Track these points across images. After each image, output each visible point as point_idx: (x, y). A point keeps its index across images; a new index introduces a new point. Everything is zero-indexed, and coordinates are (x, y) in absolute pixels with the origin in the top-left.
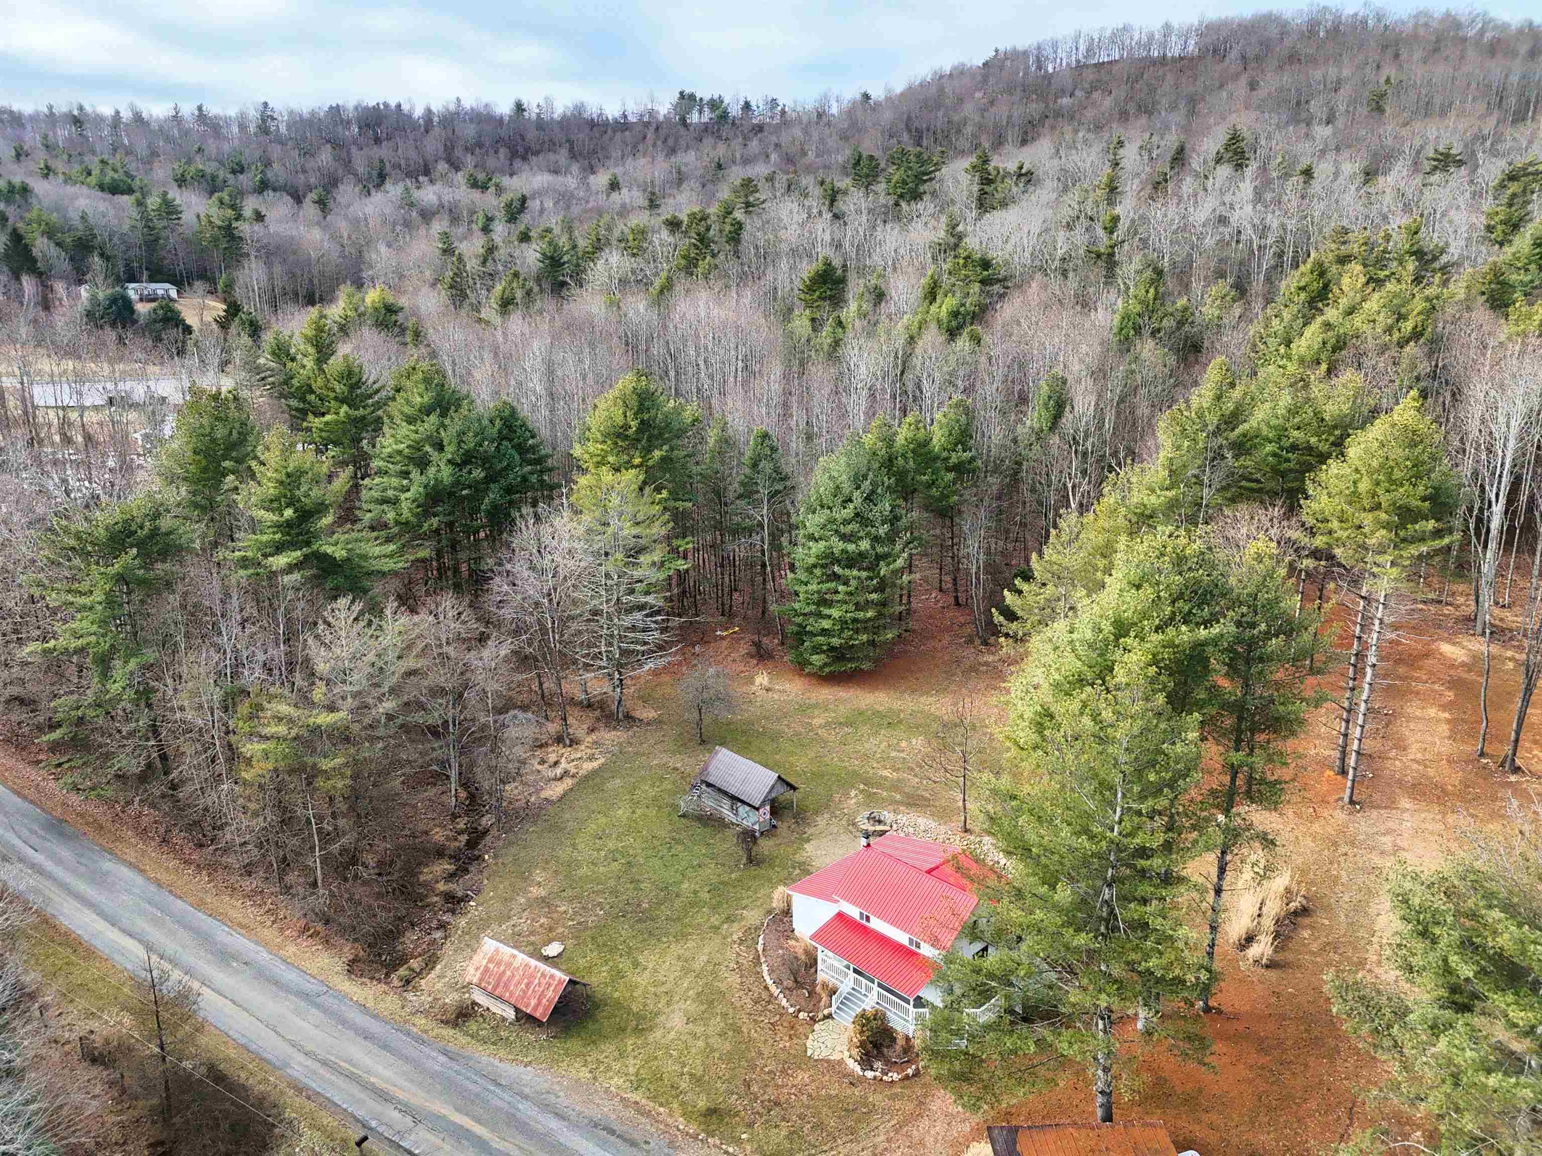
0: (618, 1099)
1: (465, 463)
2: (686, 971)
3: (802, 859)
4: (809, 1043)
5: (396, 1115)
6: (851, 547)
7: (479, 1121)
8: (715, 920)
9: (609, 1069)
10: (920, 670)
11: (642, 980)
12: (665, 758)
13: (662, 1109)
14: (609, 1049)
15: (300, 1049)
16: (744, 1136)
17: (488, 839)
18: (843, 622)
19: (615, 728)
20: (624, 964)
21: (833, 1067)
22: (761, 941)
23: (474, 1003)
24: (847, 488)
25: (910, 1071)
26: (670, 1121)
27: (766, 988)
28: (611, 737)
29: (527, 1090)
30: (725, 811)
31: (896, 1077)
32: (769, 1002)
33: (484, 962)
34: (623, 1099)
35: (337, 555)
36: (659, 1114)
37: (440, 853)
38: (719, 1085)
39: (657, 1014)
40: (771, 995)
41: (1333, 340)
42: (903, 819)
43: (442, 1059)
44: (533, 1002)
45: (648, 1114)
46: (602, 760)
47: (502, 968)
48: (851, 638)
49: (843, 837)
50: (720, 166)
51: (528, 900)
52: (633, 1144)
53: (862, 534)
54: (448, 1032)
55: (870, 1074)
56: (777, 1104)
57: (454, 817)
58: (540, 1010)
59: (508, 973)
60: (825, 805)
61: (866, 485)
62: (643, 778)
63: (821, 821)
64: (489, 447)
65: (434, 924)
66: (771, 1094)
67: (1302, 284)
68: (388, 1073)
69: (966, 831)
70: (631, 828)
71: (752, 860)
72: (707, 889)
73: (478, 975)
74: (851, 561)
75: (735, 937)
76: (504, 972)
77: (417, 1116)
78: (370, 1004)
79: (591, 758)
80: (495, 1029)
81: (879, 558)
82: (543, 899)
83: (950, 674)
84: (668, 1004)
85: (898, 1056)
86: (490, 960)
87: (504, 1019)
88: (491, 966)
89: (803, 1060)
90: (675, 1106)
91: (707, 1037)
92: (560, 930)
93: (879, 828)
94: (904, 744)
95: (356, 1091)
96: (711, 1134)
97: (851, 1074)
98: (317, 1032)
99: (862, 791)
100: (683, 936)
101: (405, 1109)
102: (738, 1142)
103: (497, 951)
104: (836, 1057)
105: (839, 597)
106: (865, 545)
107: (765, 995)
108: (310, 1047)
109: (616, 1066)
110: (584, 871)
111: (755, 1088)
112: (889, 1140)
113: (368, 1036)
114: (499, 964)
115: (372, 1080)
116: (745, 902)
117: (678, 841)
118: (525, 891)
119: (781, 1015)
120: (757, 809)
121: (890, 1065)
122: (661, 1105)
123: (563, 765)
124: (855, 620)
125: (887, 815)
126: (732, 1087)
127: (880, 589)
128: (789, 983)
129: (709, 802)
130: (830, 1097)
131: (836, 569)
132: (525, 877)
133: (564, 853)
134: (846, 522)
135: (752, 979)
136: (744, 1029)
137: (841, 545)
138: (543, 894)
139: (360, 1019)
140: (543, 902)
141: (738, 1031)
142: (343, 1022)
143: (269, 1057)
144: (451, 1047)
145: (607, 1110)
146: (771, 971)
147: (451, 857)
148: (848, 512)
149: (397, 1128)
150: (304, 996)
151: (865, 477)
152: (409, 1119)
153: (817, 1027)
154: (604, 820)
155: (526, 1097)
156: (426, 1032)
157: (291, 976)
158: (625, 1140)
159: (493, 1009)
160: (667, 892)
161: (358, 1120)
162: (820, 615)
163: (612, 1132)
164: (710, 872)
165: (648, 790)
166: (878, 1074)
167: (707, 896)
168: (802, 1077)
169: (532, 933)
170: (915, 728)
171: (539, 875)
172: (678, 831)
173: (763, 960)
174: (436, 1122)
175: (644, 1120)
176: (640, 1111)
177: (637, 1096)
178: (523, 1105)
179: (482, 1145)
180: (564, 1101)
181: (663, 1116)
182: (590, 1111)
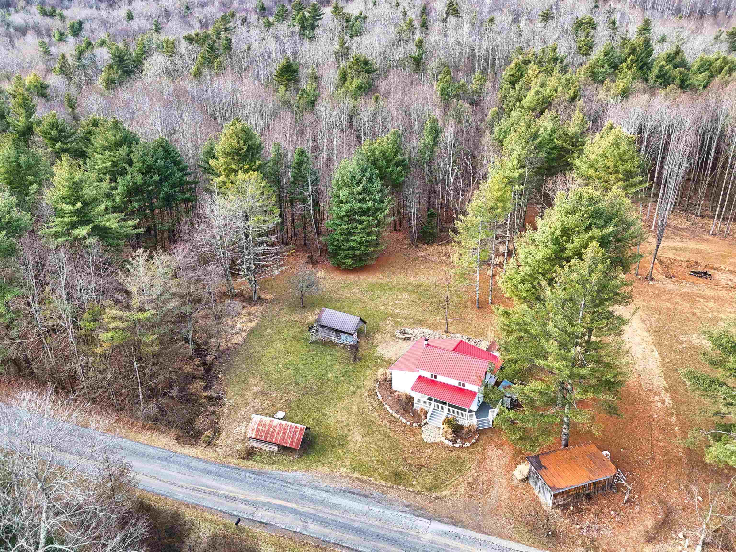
0: (348, 478)
1: (148, 172)
2: (350, 414)
3: (378, 355)
4: (423, 436)
5: (244, 506)
6: (364, 206)
7: (287, 501)
8: (352, 389)
9: (336, 465)
10: (392, 262)
11: (331, 421)
12: (288, 316)
13: (371, 479)
14: (332, 457)
15: (176, 485)
16: (414, 483)
17: (215, 368)
18: (361, 243)
19: (255, 305)
20: (319, 416)
21: (439, 445)
22: (379, 395)
23: (253, 447)
24: (358, 175)
25: (474, 441)
26: (377, 483)
27: (392, 415)
28: (255, 309)
29: (303, 482)
30: (333, 338)
31: (468, 444)
32: (396, 422)
33: (256, 426)
34: (350, 478)
35: (113, 226)
36: (370, 481)
37: (194, 377)
38: (392, 463)
39: (346, 436)
40: (395, 418)
41: (541, 99)
42: (417, 331)
43: (253, 476)
44: (289, 441)
45: (366, 482)
46: (257, 321)
47: (267, 428)
48: (365, 250)
49: (391, 343)
50: (188, 8)
51: (254, 393)
52: (366, 496)
53: (368, 199)
54: (248, 463)
55: (457, 445)
56: (422, 466)
57: (192, 359)
58: (294, 444)
59: (271, 430)
60: (377, 330)
61: (368, 174)
62: (282, 328)
63: (378, 336)
64: (161, 163)
65: (208, 413)
66: (417, 462)
67: (511, 73)
68: (231, 488)
69: (448, 332)
70: (288, 353)
71: (356, 359)
72: (341, 375)
73: (254, 433)
74: (364, 212)
75: (365, 395)
76: (268, 430)
77: (257, 505)
78: (201, 457)
79: (250, 321)
80: (270, 457)
81: (377, 210)
82: (262, 392)
83: (407, 263)
84: (349, 430)
85: (466, 435)
86: (259, 425)
87: (272, 452)
88: (260, 428)
89: (423, 445)
90: (376, 476)
91: (376, 442)
92: (278, 405)
93: (407, 336)
94: (400, 297)
95: (217, 499)
96: (399, 484)
97: (448, 447)
98: (180, 475)
99: (392, 321)
100: (340, 399)
101: (247, 502)
102: (412, 485)
103: (261, 420)
104: (438, 440)
105: (358, 231)
106: (370, 204)
107: (393, 419)
108: (181, 483)
109: (339, 463)
110: (275, 375)
111: (409, 461)
112: (477, 472)
113: (209, 473)
114: (265, 426)
115: (223, 492)
116: (362, 378)
117: (316, 355)
118: (250, 390)
119: (405, 426)
120: (352, 335)
121: (464, 440)
122: (369, 476)
123: (239, 326)
124: (367, 241)
125: (409, 330)
126: (398, 462)
127: (378, 225)
128: (401, 411)
129: (322, 334)
130: (444, 459)
131: (357, 217)
132: (245, 382)
133: (261, 368)
134: (360, 193)
135: (383, 413)
136: (391, 435)
137: (359, 205)
138: (260, 389)
139: (201, 465)
140: (262, 393)
141: (389, 437)
142: (194, 468)
143: (161, 492)
144: (254, 469)
145: (345, 484)
146: (391, 408)
147: (200, 378)
148: (360, 188)
149: (249, 513)
150: (164, 459)
151: (366, 170)
152: (252, 508)
153: (423, 429)
154: (273, 350)
155: (305, 486)
156: (238, 465)
157: (150, 450)
158: (361, 495)
159: (264, 448)
160: (322, 380)
161: (226, 513)
162: (348, 240)
163: (354, 493)
164: (338, 367)
165: (287, 334)
166: (461, 444)
167: (343, 378)
168: (427, 452)
169: (264, 409)
170: (402, 290)
171: (252, 381)
172: (313, 350)
173: (384, 403)
174: (267, 505)
175: (365, 485)
176: (361, 481)
177: (356, 475)
178: (305, 489)
179: (295, 512)
180: (323, 484)
181: (373, 481)
182: (338, 486)
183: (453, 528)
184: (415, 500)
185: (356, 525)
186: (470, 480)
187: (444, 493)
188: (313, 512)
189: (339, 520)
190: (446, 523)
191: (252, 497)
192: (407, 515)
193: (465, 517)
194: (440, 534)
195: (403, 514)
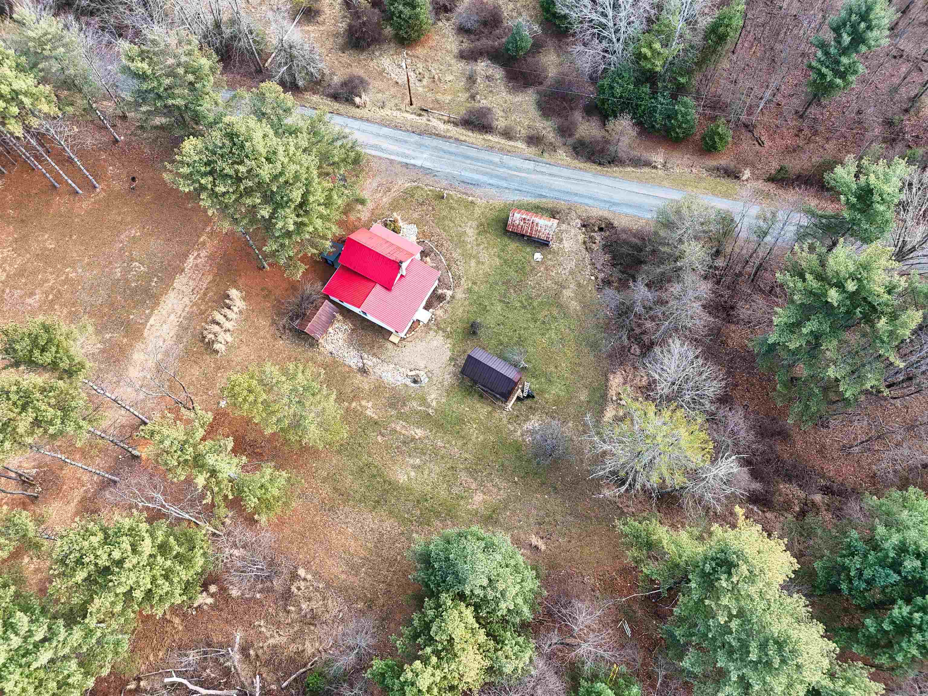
0: (476, 196)
4: (417, 230)
5: (543, 171)
9: (485, 207)
14: (489, 215)
21: (405, 221)
34: (474, 196)
38: (443, 207)
40: (438, 248)
43: (545, 194)
45: (463, 193)
52: (463, 182)
56: (421, 205)
66: (424, 208)
68: (558, 183)
77: (536, 172)
78: (588, 208)
84: (477, 240)
89: (417, 223)
90: (456, 198)
91: (455, 226)
96: (440, 191)
98: (596, 191)
101: (542, 173)
102: (430, 191)
104: (406, 225)
108: (592, 184)
109: (483, 209)
111: (431, 208)
113: (576, 194)
115: (561, 180)
119: (431, 240)
122: (460, 197)
126: (438, 207)
128: (432, 254)
130: (404, 209)
135: (447, 256)
136: (442, 232)
142: (590, 198)
145: (478, 191)
149: (539, 166)
150: (616, 204)
155: (506, 188)
158: (466, 183)
163: (472, 184)
168: (415, 216)
174: (528, 171)
175: (464, 191)
176: (466, 194)
177: (470, 199)
178: (505, 185)
179: (510, 168)
180: (494, 190)
181: (458, 194)
182: (482, 189)
183: (408, 161)
184: (430, 180)
185: (469, 161)
186: (388, 193)
187: (409, 184)
188: (498, 169)
189: (480, 164)
190: (411, 165)
191: (539, 177)
192: (436, 169)
193: (398, 169)
194: (417, 157)
195: (439, 169)
